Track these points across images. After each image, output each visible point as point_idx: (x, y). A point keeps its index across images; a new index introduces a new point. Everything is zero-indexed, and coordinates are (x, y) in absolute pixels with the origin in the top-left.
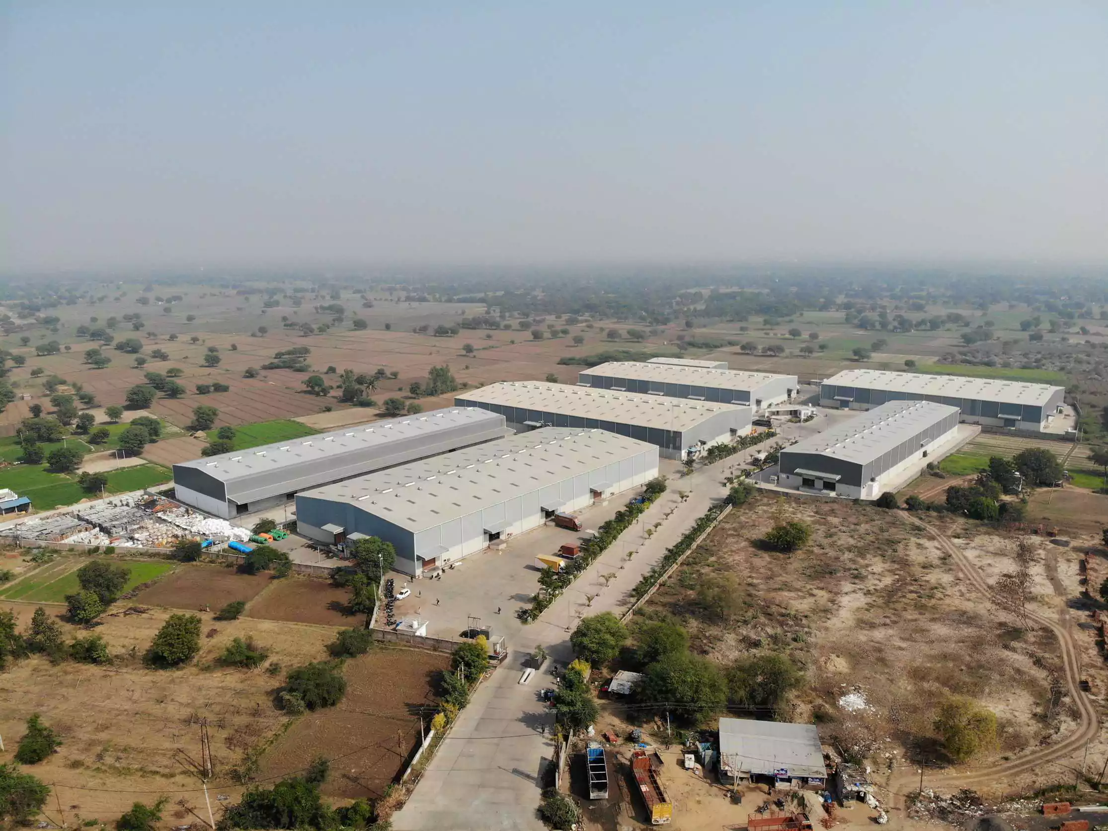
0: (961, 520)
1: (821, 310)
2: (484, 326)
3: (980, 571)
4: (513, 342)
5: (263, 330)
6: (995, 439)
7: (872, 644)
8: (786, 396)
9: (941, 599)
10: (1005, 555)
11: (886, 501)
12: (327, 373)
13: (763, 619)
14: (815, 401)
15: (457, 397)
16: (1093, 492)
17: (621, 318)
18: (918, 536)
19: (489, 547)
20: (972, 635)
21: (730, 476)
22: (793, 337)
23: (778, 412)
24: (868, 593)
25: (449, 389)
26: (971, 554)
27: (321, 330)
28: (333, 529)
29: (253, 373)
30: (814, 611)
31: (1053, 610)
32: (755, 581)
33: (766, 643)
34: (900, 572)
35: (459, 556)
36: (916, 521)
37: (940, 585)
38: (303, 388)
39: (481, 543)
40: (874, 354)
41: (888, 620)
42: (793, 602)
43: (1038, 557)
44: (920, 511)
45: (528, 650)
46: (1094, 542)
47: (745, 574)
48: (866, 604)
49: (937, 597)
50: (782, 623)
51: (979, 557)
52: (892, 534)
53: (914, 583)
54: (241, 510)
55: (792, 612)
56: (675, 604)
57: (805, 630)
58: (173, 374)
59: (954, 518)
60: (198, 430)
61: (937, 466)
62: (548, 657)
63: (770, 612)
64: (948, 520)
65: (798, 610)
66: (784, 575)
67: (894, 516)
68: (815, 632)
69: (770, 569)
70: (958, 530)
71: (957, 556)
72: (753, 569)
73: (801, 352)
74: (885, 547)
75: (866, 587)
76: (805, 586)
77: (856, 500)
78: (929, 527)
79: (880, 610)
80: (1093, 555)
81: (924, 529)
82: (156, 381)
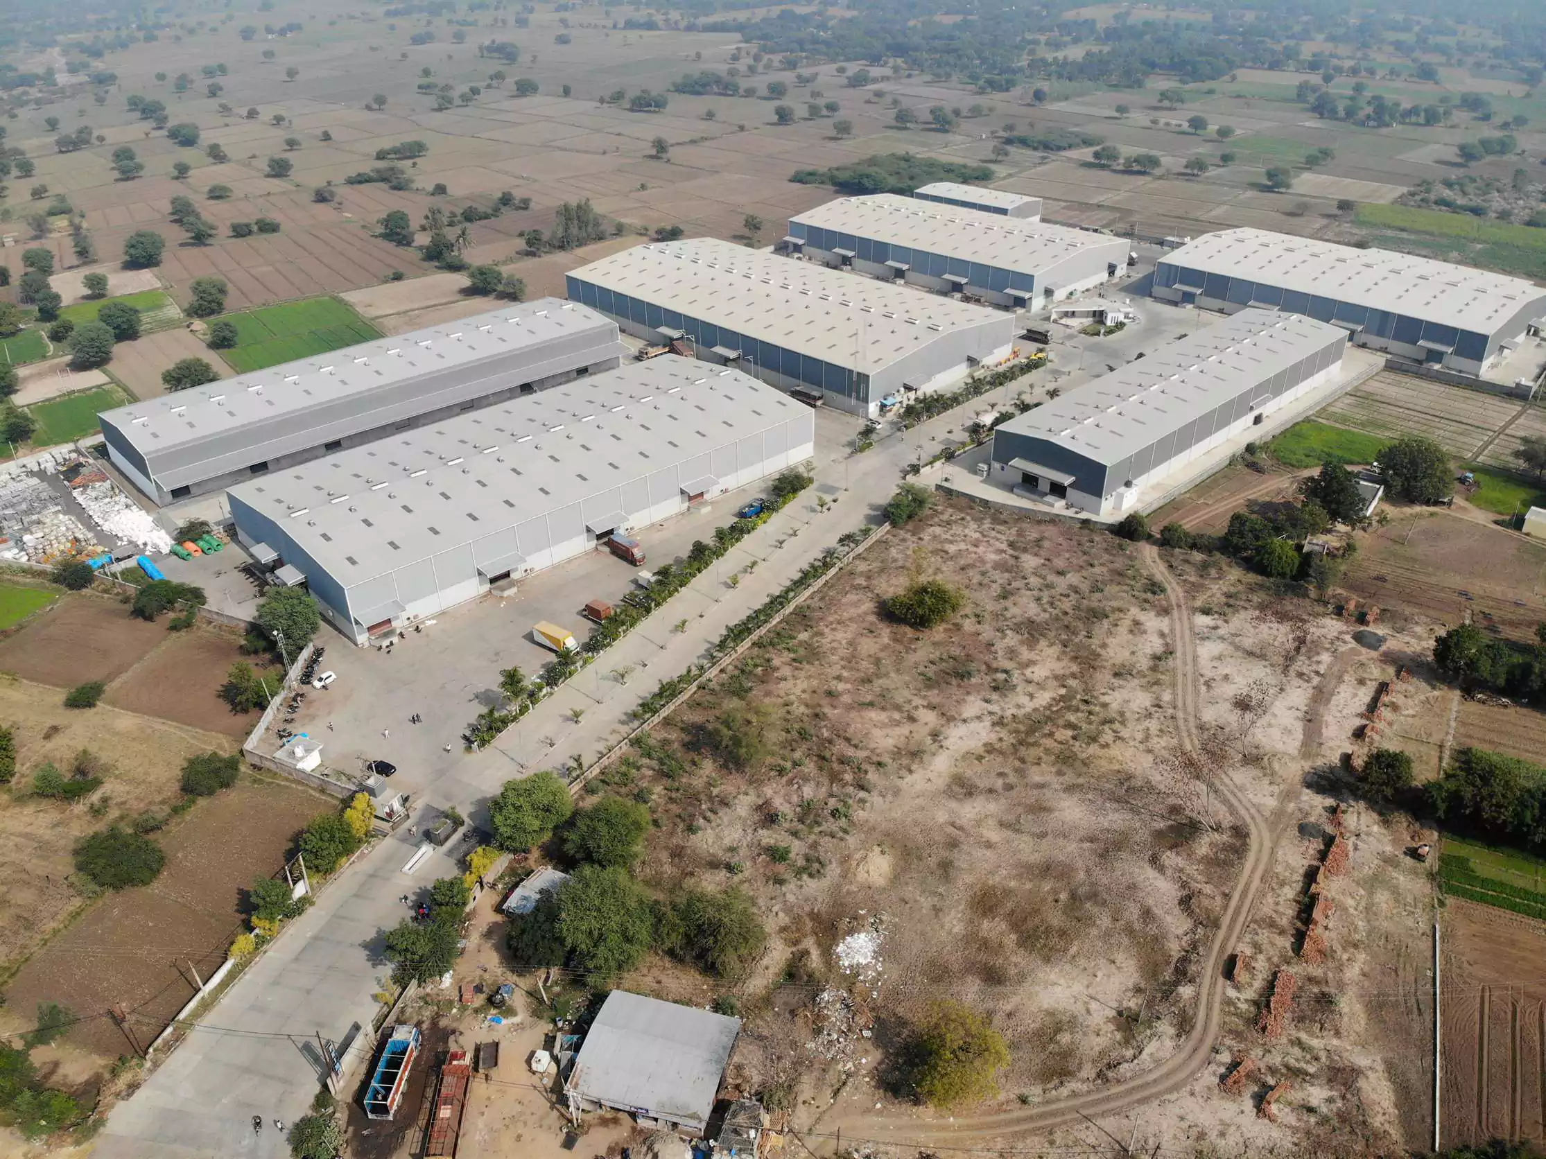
0: (1235, 574)
1: (1270, 67)
2: (714, 89)
3: (1204, 688)
4: (742, 127)
6: (1398, 384)
7: (950, 830)
8: (1104, 276)
9: (1107, 746)
10: (1262, 657)
11: (1129, 529)
12: (431, 194)
13: (810, 767)
14: (1141, 289)
15: (572, 273)
16: (1496, 522)
18: (1144, 604)
19: (490, 592)
20: (1115, 827)
22: (1192, 132)
23: (1074, 311)
24: (1000, 722)
25: (591, 238)
26: (1207, 650)
28: (265, 554)
29: (326, 195)
30: (897, 753)
31: (1276, 789)
32: (841, 687)
33: (789, 817)
34: (1072, 683)
35: (436, 609)
36: (1159, 571)
37: (1122, 714)
38: (380, 229)
39: (474, 588)
40: (1306, 176)
41: (1000, 782)
42: (877, 733)
43: (1315, 667)
44: (1177, 550)
45: (445, 806)
46: (1424, 644)
47: (836, 670)
48: (985, 745)
49: (1102, 740)
50: (834, 777)
51: (1219, 658)
52: (1107, 599)
53: (1083, 707)
54: (181, 493)
55: (862, 754)
56: (700, 728)
57: (862, 794)
58: (218, 194)
59: (1225, 568)
60: (201, 316)
61: (1265, 447)
62: (467, 820)
63: (827, 754)
64: (1213, 572)
65: (873, 751)
66: (893, 675)
67: (1131, 558)
68: (875, 799)
69: (877, 662)
70: (1218, 595)
71: (1184, 654)
72: (851, 660)
73: (1186, 167)
74: (1080, 625)
75: (1003, 709)
76: (910, 701)
77: (1086, 522)
78: (1174, 585)
79: (1000, 759)
80: (1410, 672)
81: (1163, 590)
82: (182, 213)
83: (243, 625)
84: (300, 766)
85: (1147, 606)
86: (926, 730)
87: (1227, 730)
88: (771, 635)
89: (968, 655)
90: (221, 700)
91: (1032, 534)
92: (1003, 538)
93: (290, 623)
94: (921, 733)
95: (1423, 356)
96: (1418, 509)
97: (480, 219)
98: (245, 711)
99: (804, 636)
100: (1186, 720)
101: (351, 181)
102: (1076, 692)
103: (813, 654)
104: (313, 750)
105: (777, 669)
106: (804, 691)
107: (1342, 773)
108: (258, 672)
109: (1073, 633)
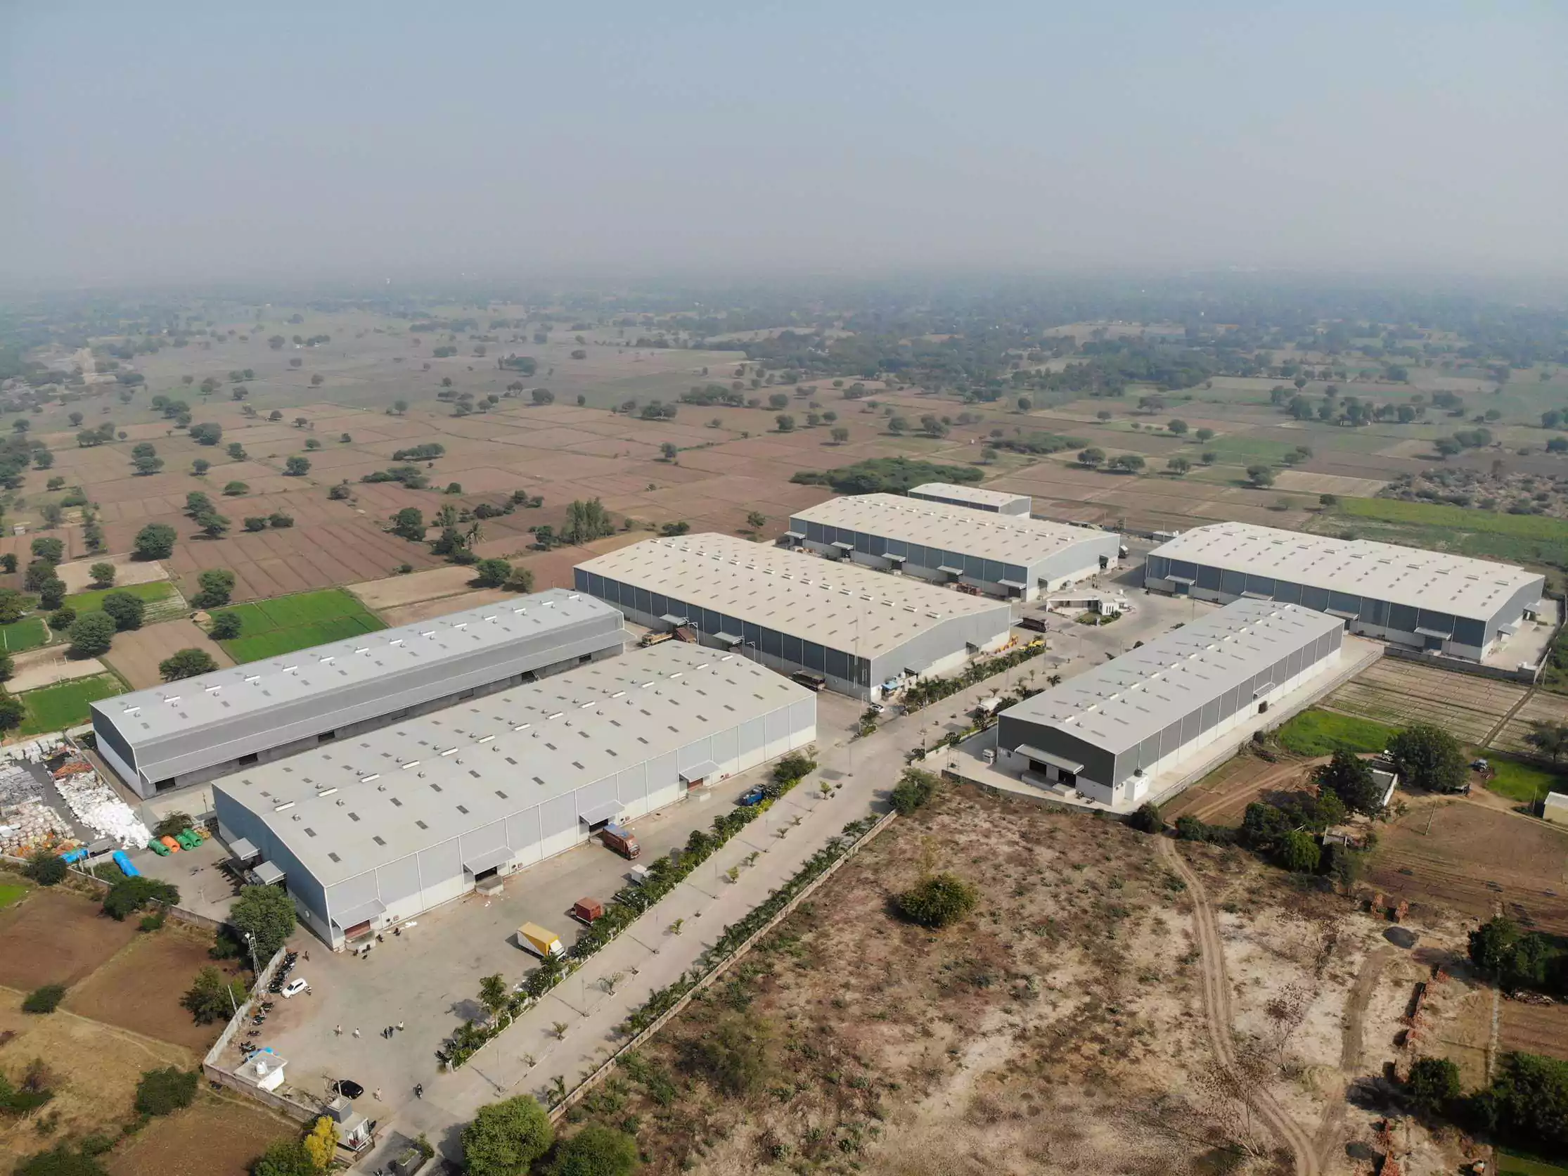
0: (1256, 868)
1: (1244, 375)
2: (720, 401)
3: (1234, 994)
4: (746, 435)
6: (1401, 671)
7: (972, 1162)
8: (1096, 568)
9: (1136, 1061)
10: (1292, 958)
11: (1143, 820)
13: (815, 1091)
16: (1515, 809)
18: (1165, 901)
19: (475, 891)
20: (1151, 1154)
23: (1069, 601)
24: (1022, 1036)
25: (601, 533)
26: (1235, 951)
27: (484, 407)
28: (245, 850)
29: (341, 492)
30: (912, 1073)
31: (1318, 1105)
32: (849, 996)
33: (793, 1150)
34: (1096, 989)
35: (418, 909)
36: (1178, 865)
37: (1151, 1024)
38: (394, 525)
39: (460, 886)
40: (1287, 473)
41: (1024, 1106)
42: (888, 1049)
43: (1348, 969)
44: (1194, 843)
45: (414, 1135)
46: (1458, 941)
47: (841, 978)
48: (1008, 1062)
49: (1131, 1055)
50: (843, 1103)
51: (1248, 960)
52: (1125, 895)
53: (1108, 1017)
54: (165, 785)
55: (872, 1075)
56: (695, 1045)
57: (874, 1122)
58: (234, 490)
59: (1245, 862)
60: (204, 607)
61: (1273, 735)
62: (437, 1151)
63: (835, 1076)
64: (1233, 866)
65: (885, 1070)
66: (905, 982)
67: (1148, 851)
68: (888, 1127)
69: (888, 966)
70: (1241, 891)
71: (1211, 955)
72: (859, 965)
73: (1169, 466)
74: (1100, 923)
75: (1024, 1021)
76: (924, 1012)
77: (1098, 812)
78: (1195, 880)
79: (1024, 1079)
80: (1446, 971)
81: (1183, 886)
82: (197, 507)
83: (214, 926)
84: (261, 1084)
85: (1168, 903)
86: (942, 1047)
87: (1262, 1041)
88: (773, 936)
89: (985, 959)
90: (184, 1008)
91: (1045, 824)
92: (1015, 828)
93: (264, 924)
94: (938, 1049)
95: (1421, 643)
96: (1435, 797)
97: (492, 516)
98: (209, 1021)
99: (807, 937)
100: (1218, 1030)
101: (368, 480)
102: (1101, 1000)
103: (818, 958)
104: (276, 1067)
105: (779, 975)
106: (808, 1002)
107: (1387, 1085)
108: (227, 981)
109: (1094, 934)
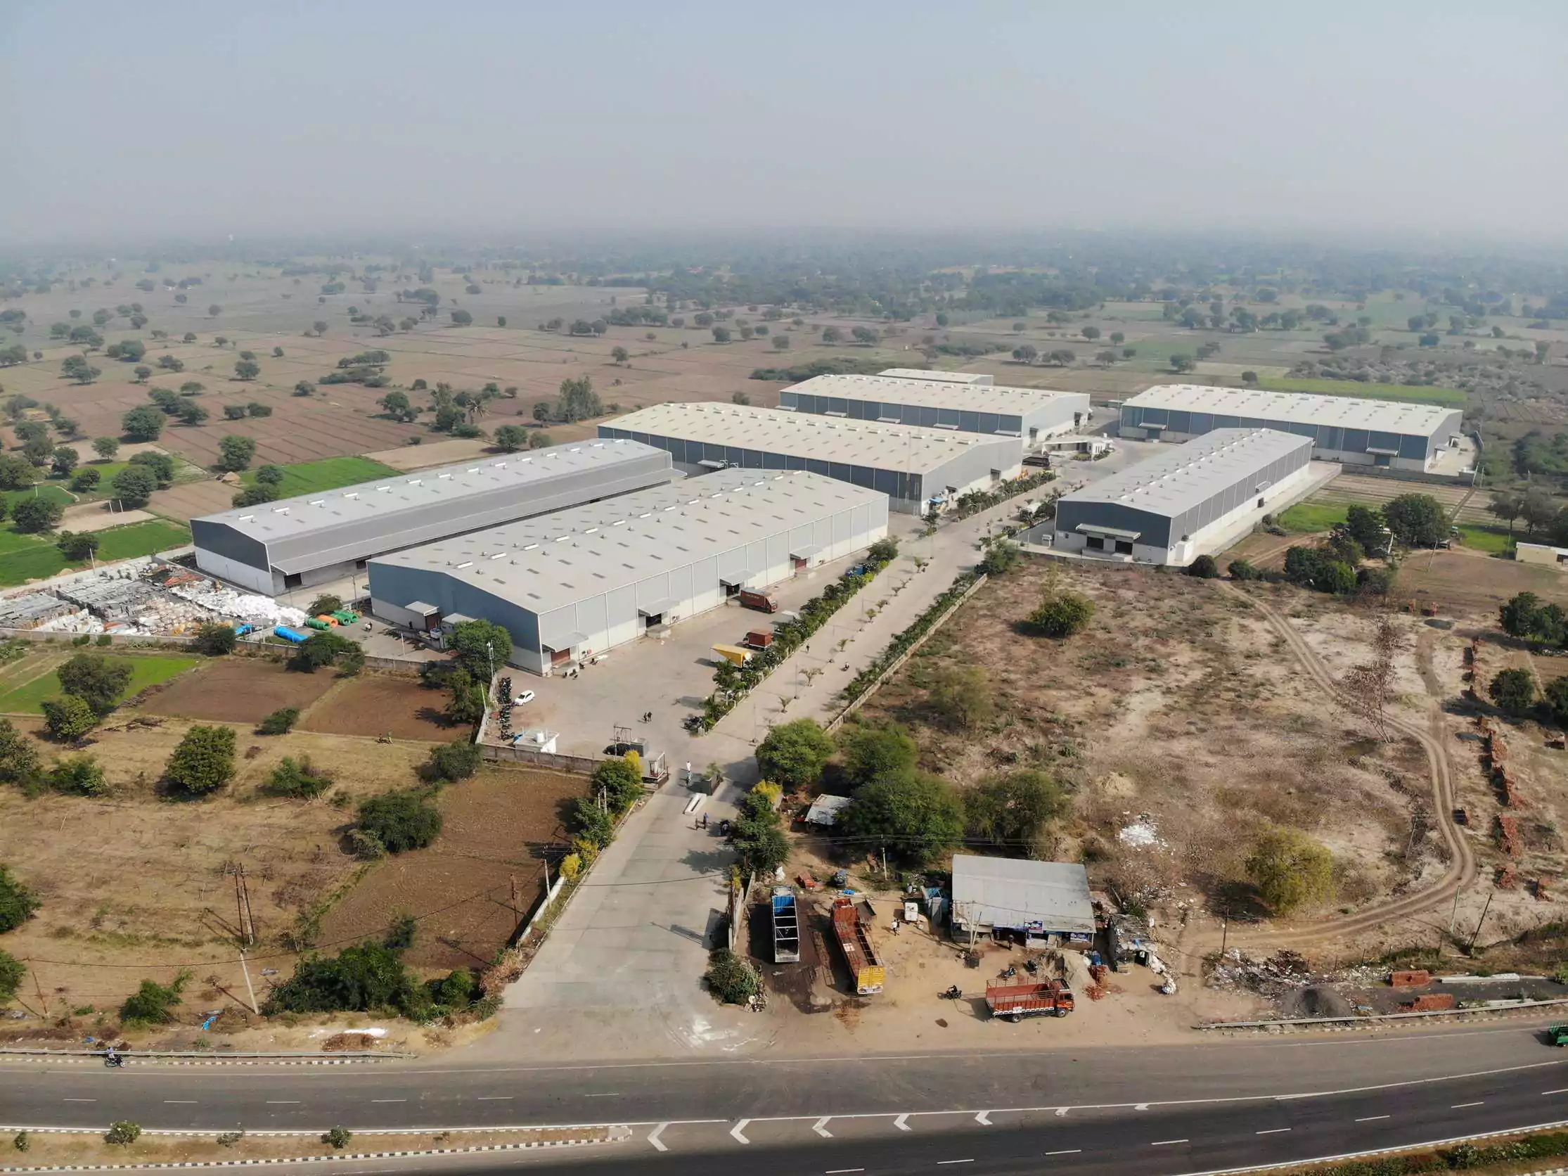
0: (1304, 594)
1: (1129, 300)
2: (644, 322)
3: (1325, 661)
4: (685, 345)
5: (321, 327)
6: (1360, 481)
7: (1169, 759)
8: (1072, 423)
9: (1267, 699)
10: (1360, 640)
11: (1202, 568)
12: (413, 389)
13: (1019, 726)
14: (1112, 430)
15: (601, 425)
16: (1490, 556)
17: (843, 311)
18: (1242, 615)
19: (646, 635)
20: (1307, 746)
21: (986, 536)
22: (1087, 339)
23: (1059, 445)
24: (1168, 691)
25: (592, 413)
26: (1313, 639)
27: (406, 326)
28: (424, 608)
29: (306, 391)
30: (1091, 715)
31: (1423, 715)
32: (1013, 677)
33: (1022, 758)
34: (1213, 664)
35: (606, 645)
36: (1240, 595)
37: (1268, 680)
40: (1201, 364)
41: (1193, 728)
42: (1064, 703)
43: (1407, 643)
44: (1248, 581)
46: (1487, 624)
48: (1165, 706)
49: (1262, 697)
50: (1046, 732)
51: (1325, 643)
52: (1206, 613)
53: (1232, 678)
54: (292, 583)
55: (1061, 717)
56: (901, 708)
57: (1078, 740)
58: (190, 391)
59: (1294, 590)
60: (230, 470)
61: (1276, 520)
63: (1030, 718)
64: (1286, 593)
65: (1069, 714)
66: (1053, 668)
67: (1212, 588)
68: (1090, 743)
70: (1299, 606)
71: (1295, 642)
73: (1097, 360)
74: (1197, 630)
75: (1165, 683)
76: (1081, 683)
77: (1159, 567)
78: (1258, 602)
79: (1183, 714)
80: (1484, 641)
81: (1252, 606)
82: (167, 404)
83: (416, 665)
85: (1246, 613)
86: (1107, 700)
89: (1113, 653)
90: (421, 721)
91: (1117, 577)
92: (1094, 581)
94: (1104, 702)
100: (1322, 680)
102: (1221, 669)
104: (551, 738)
107: (1470, 702)
109: (1194, 635)
